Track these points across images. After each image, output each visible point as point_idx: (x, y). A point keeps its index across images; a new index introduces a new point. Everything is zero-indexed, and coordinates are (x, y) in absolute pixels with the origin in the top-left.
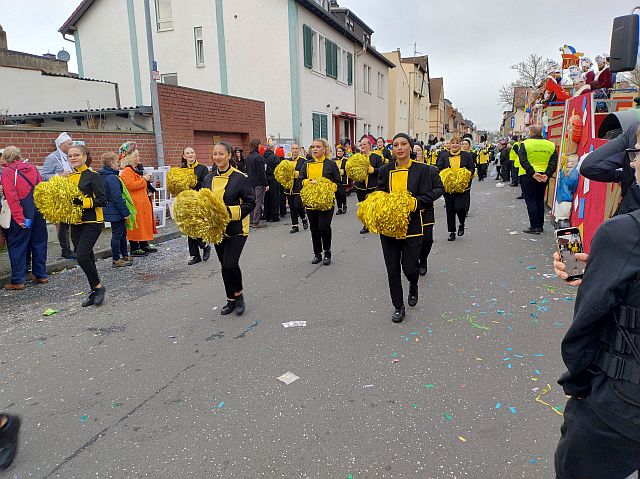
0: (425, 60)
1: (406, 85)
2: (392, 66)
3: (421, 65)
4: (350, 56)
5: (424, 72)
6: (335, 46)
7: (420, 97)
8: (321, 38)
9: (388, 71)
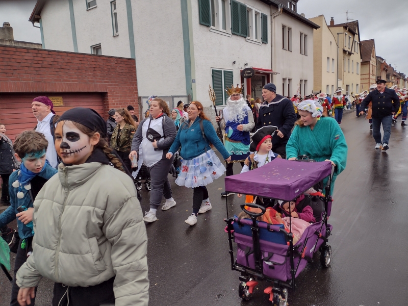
0: (356, 24)
1: (334, 44)
2: (316, 27)
3: (352, 28)
4: (264, 18)
5: (354, 34)
6: (243, 8)
7: (350, 54)
9: (313, 32)
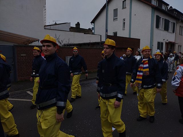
4: (174, 24)
8: (163, 19)
